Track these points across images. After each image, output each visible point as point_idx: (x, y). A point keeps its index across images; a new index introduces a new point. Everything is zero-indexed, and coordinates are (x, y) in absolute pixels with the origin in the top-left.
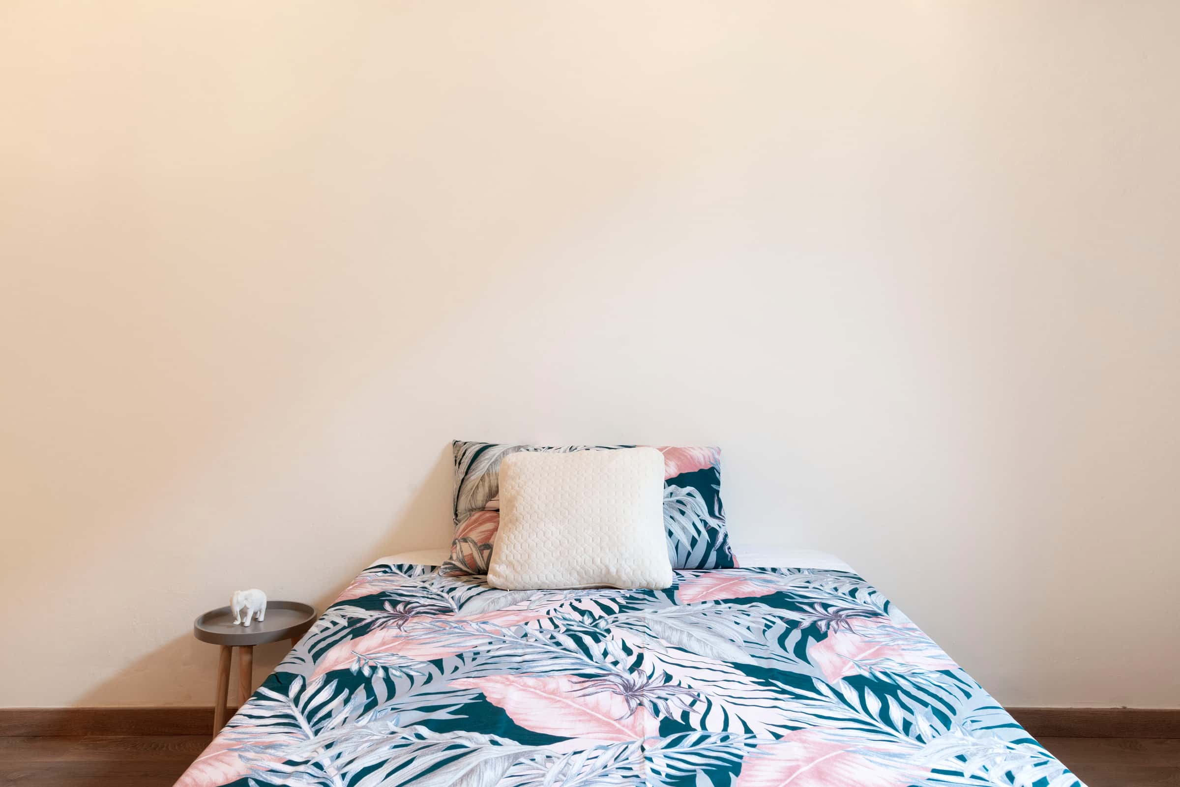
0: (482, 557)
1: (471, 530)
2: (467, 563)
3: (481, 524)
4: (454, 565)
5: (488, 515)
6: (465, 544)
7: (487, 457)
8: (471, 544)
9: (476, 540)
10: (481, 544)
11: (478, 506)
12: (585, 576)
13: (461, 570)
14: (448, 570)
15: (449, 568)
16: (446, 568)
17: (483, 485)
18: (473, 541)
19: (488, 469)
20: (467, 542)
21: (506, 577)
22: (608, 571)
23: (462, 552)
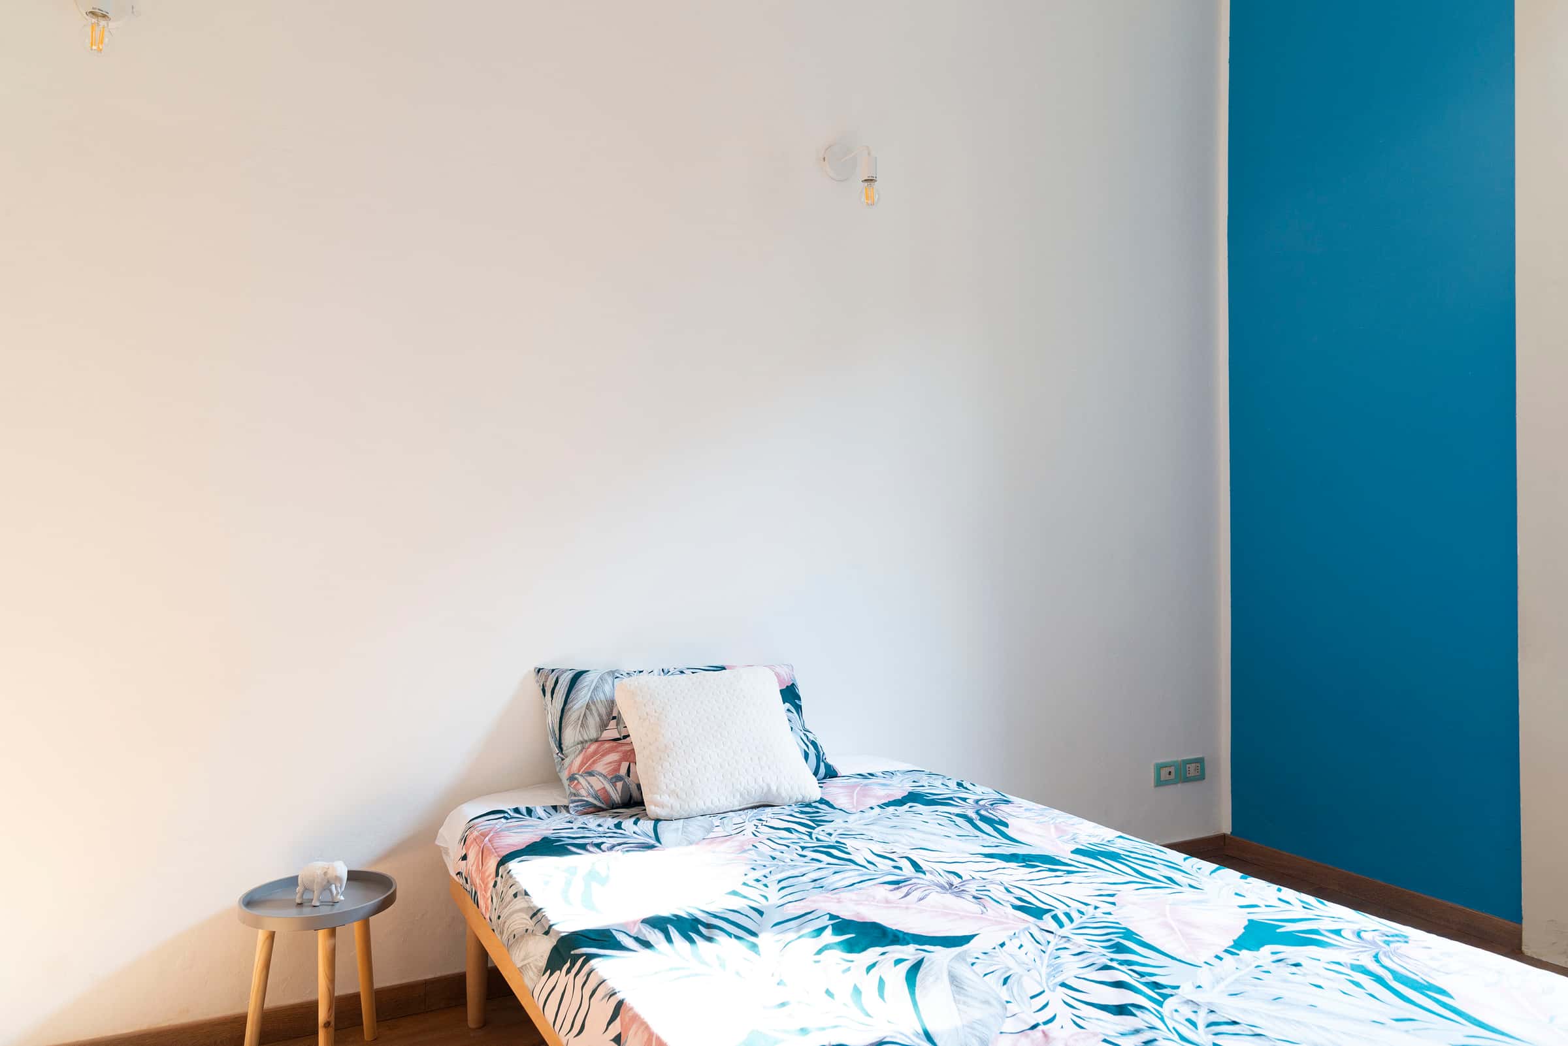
0: (616, 790)
1: (594, 762)
2: (601, 798)
3: (603, 756)
4: (587, 801)
5: (607, 745)
6: (591, 778)
7: (586, 684)
8: (600, 778)
9: (604, 772)
10: (611, 776)
11: (591, 737)
12: (746, 796)
13: (595, 806)
14: (580, 808)
15: (581, 806)
16: (577, 806)
17: (592, 714)
18: (602, 774)
19: (591, 697)
20: (594, 776)
21: (672, 805)
22: (769, 789)
23: (592, 787)
